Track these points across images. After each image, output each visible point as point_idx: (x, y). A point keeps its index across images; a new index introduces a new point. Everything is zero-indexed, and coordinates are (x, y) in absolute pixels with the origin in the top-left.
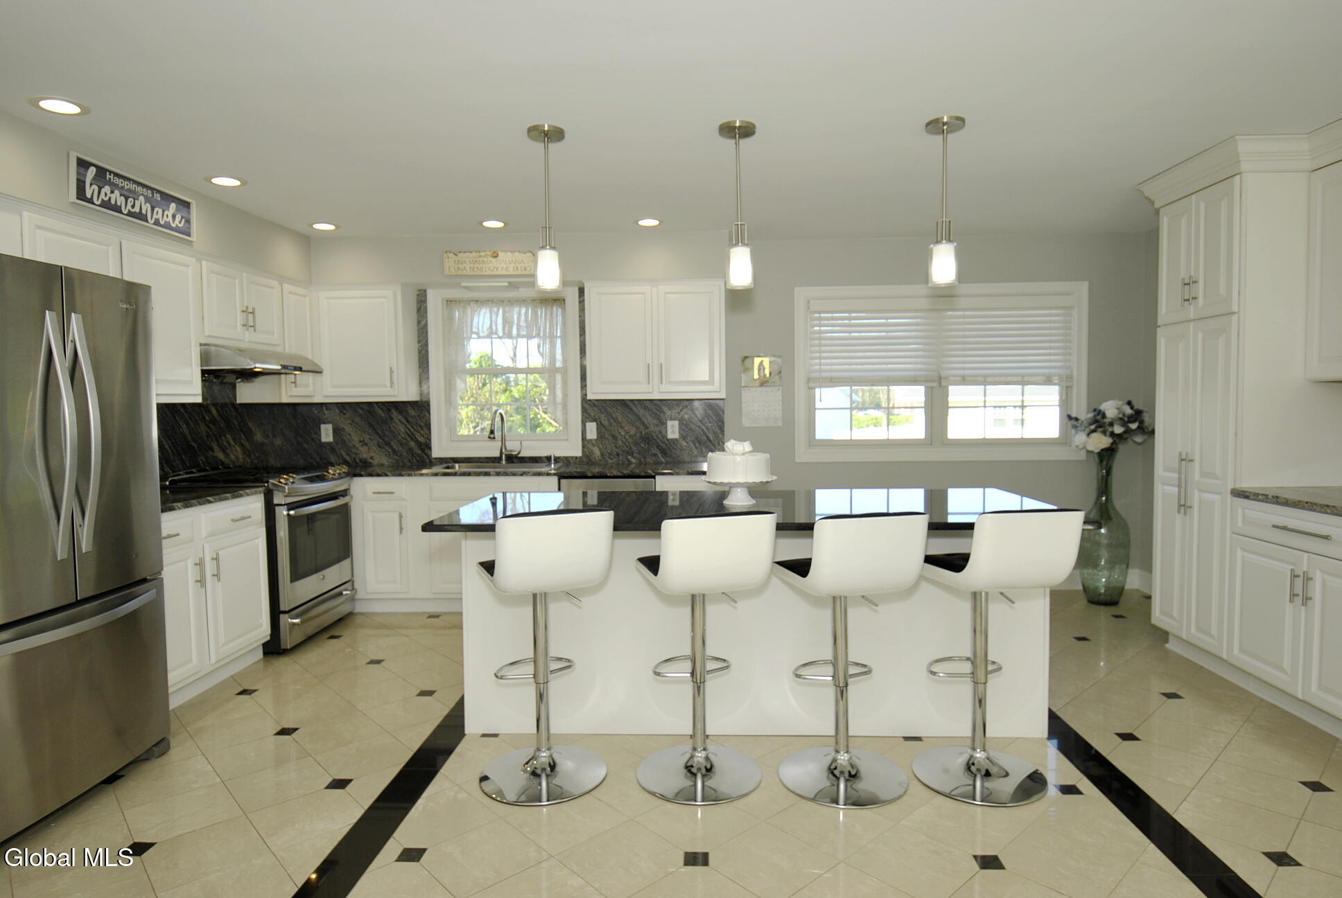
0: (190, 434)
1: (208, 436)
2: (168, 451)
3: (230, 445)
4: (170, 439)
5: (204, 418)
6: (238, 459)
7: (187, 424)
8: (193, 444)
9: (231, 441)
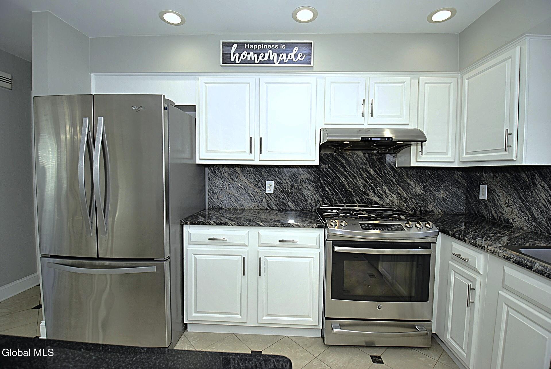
0: (348, 183)
1: (364, 186)
2: (328, 192)
3: (385, 193)
4: (330, 186)
5: (361, 175)
6: (393, 202)
7: (346, 178)
8: (350, 190)
9: (387, 191)
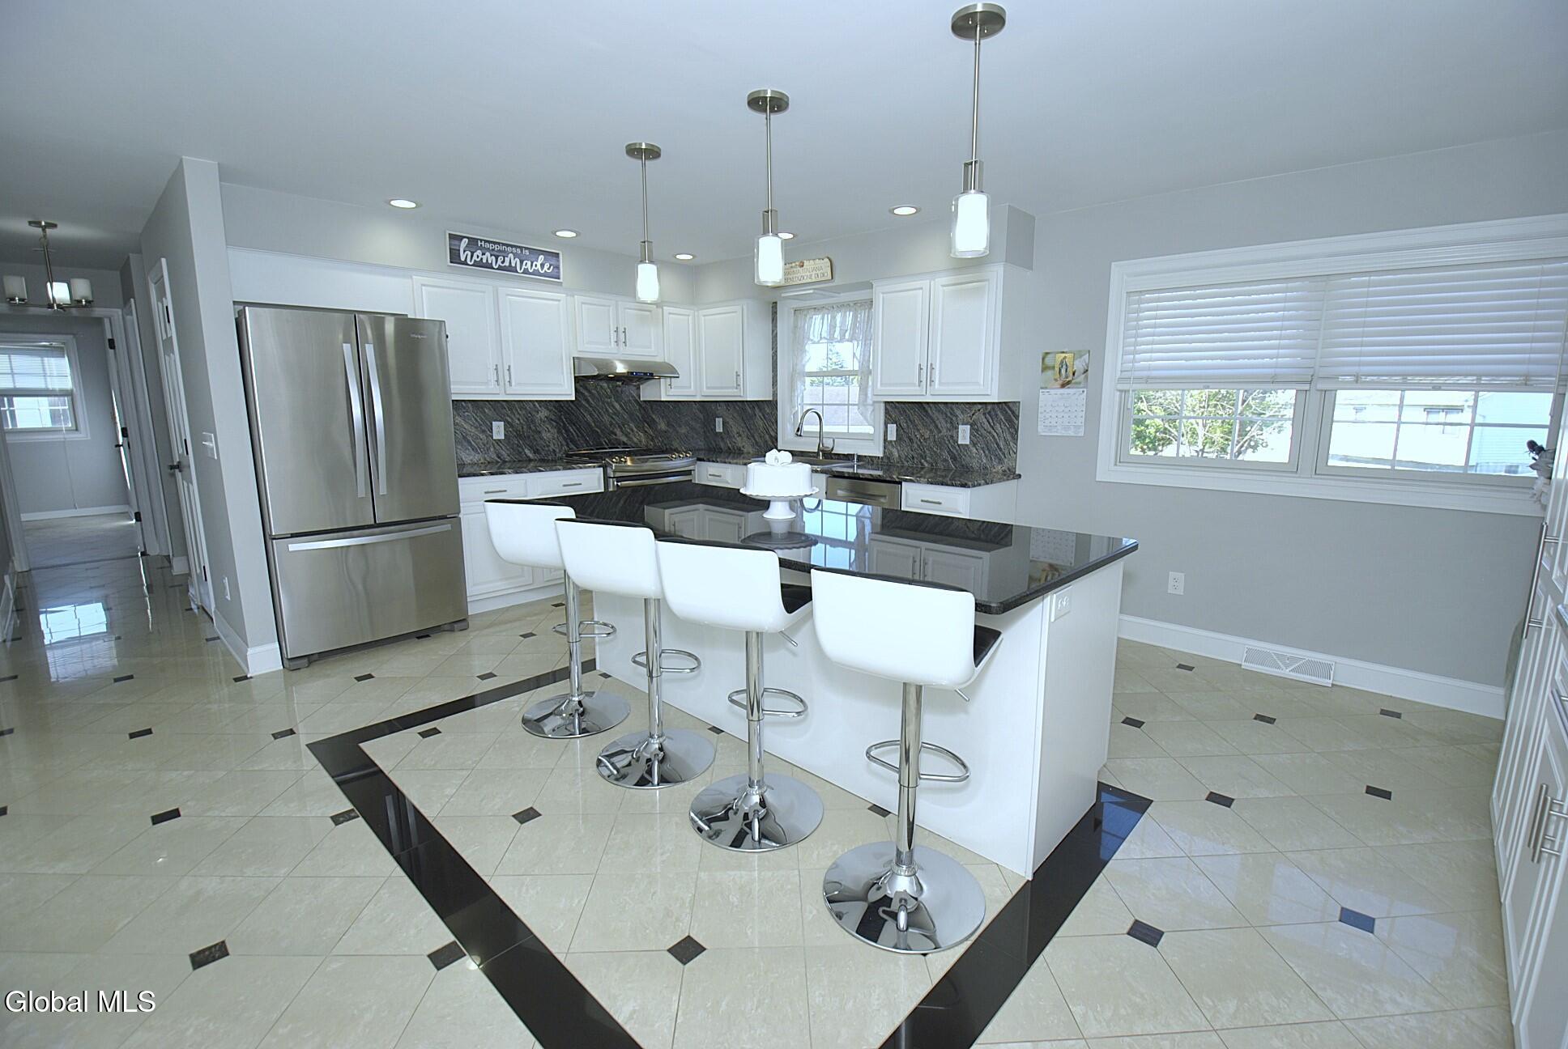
0: (594, 422)
1: (611, 424)
2: (572, 434)
3: (632, 431)
4: (574, 425)
5: (607, 410)
6: (640, 441)
7: (591, 415)
8: (597, 429)
9: (635, 429)
